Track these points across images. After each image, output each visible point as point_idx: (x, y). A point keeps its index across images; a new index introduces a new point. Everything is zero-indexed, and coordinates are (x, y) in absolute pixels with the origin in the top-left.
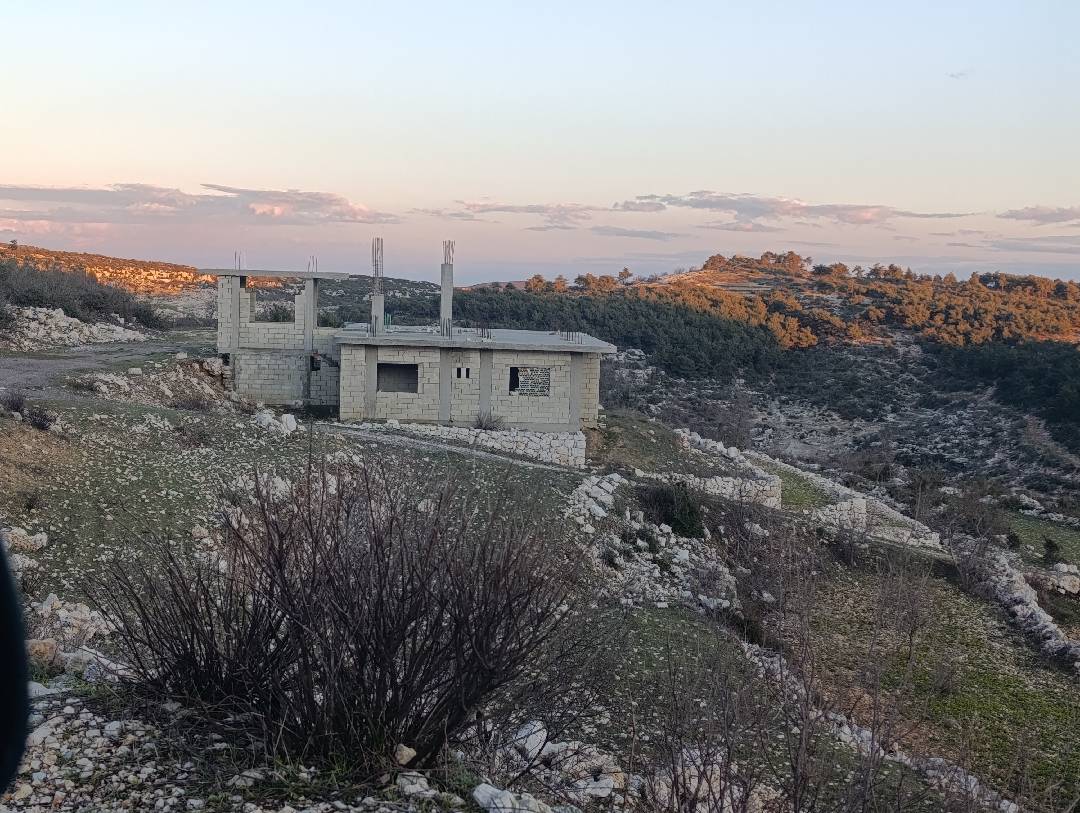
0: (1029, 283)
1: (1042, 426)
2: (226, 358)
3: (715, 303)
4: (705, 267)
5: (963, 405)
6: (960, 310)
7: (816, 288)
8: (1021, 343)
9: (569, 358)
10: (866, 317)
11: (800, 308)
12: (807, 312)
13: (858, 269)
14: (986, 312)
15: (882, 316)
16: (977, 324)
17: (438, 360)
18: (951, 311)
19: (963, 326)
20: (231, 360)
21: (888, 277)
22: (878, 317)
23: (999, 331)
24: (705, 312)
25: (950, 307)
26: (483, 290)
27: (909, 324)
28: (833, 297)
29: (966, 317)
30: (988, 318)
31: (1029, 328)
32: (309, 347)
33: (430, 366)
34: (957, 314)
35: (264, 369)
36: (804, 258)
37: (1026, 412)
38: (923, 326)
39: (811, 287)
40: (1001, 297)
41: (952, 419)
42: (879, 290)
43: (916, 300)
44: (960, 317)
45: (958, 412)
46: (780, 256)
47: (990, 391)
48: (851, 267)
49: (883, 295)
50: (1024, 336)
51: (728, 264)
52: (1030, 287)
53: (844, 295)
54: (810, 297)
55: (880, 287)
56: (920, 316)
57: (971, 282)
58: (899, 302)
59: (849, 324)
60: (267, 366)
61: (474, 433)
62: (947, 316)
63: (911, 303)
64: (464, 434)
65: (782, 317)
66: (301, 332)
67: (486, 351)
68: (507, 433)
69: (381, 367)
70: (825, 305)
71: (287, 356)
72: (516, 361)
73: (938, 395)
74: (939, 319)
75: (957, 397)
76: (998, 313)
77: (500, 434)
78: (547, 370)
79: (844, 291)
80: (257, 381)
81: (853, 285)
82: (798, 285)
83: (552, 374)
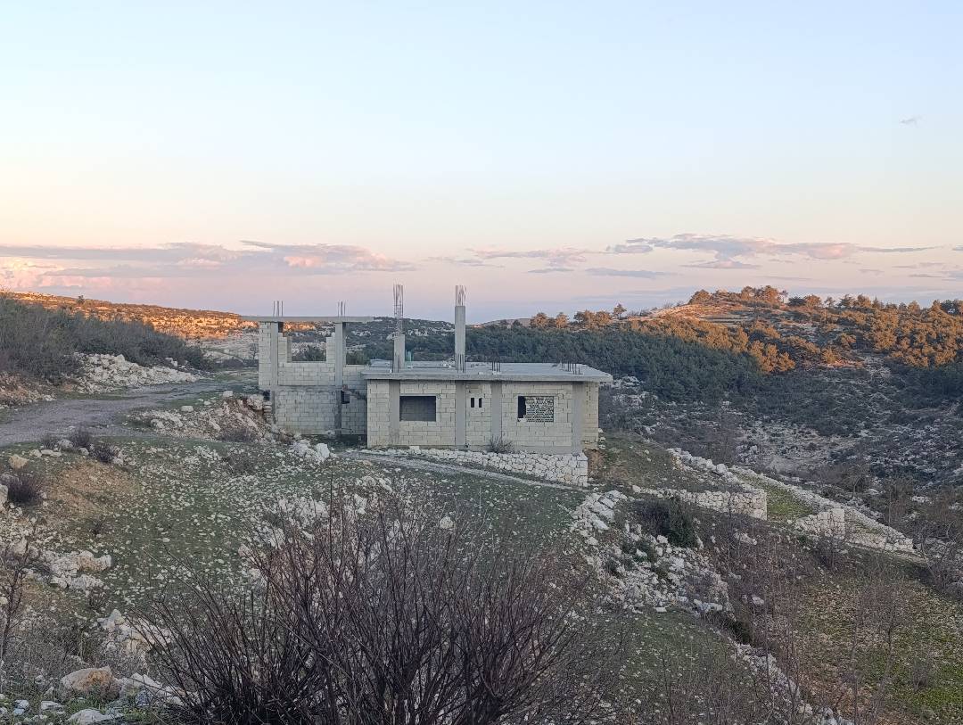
2: (266, 395)
3: (701, 334)
4: (691, 302)
5: (931, 421)
6: (924, 334)
7: (792, 319)
9: (570, 387)
10: (838, 343)
11: (778, 336)
12: (784, 339)
13: (830, 299)
14: (948, 336)
15: (853, 341)
16: (939, 347)
17: (454, 391)
18: (916, 336)
19: (927, 349)
20: (271, 396)
21: (857, 306)
22: (849, 343)
23: (960, 353)
24: (692, 342)
25: (914, 332)
26: (492, 327)
27: (878, 348)
28: (808, 327)
29: (929, 341)
30: (950, 342)
32: (339, 383)
33: (447, 398)
34: (921, 338)
35: (300, 403)
36: (780, 291)
38: (892, 350)
39: (788, 317)
41: (920, 433)
42: (849, 318)
43: (883, 326)
44: (924, 341)
45: (926, 427)
46: (759, 290)
47: (954, 407)
48: (823, 298)
49: (854, 323)
51: (712, 298)
53: (818, 324)
54: (787, 327)
55: (850, 316)
56: (888, 341)
57: (933, 309)
58: (868, 329)
59: (823, 350)
60: (302, 401)
61: (487, 456)
62: (913, 340)
63: (879, 330)
64: (478, 457)
65: (762, 344)
66: (332, 370)
67: (496, 383)
68: (517, 456)
69: (403, 399)
70: (802, 334)
71: (320, 392)
72: (523, 391)
73: (907, 412)
74: (905, 344)
75: (923, 413)
76: (958, 337)
77: (510, 456)
78: (551, 399)
79: (818, 320)
80: (294, 415)
81: (826, 314)
82: (776, 315)
83: (556, 402)
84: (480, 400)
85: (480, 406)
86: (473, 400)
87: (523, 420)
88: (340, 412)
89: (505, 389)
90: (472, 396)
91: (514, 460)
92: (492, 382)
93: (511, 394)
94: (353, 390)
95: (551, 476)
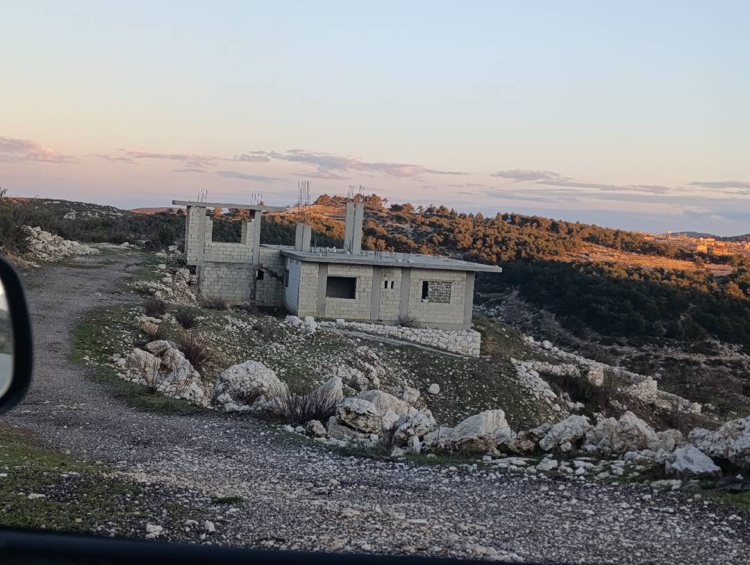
0: (535, 221)
1: (553, 317)
2: (193, 270)
3: (329, 228)
4: (316, 203)
5: (499, 302)
6: (493, 238)
7: (395, 220)
8: (534, 261)
9: (465, 276)
10: (431, 241)
11: (386, 233)
12: (391, 236)
13: (420, 207)
14: (510, 239)
15: (441, 240)
16: (504, 248)
17: (372, 275)
18: (487, 239)
19: (496, 249)
20: (197, 270)
21: (439, 214)
22: (439, 241)
23: (519, 252)
24: (322, 233)
25: (485, 235)
27: (460, 246)
28: (406, 226)
29: (497, 242)
30: (512, 244)
31: (538, 252)
32: (256, 262)
33: (365, 279)
34: (491, 240)
35: (222, 278)
36: (382, 199)
37: (541, 308)
38: (469, 248)
39: (391, 220)
40: (517, 229)
41: (493, 312)
42: (438, 223)
43: (463, 230)
44: (492, 242)
45: (497, 307)
46: (367, 197)
47: (516, 293)
48: (415, 206)
49: (440, 226)
50: (535, 257)
51: (332, 201)
52: (535, 224)
53: (414, 225)
54: (392, 226)
55: (438, 220)
56: (467, 242)
57: (497, 219)
58: (452, 231)
59: (420, 245)
60: (224, 276)
61: (401, 330)
62: (485, 242)
63: (460, 232)
64: (394, 330)
65: (375, 239)
66: (250, 250)
67: (406, 269)
68: (425, 331)
69: (330, 279)
70: (402, 232)
71: (239, 269)
72: (427, 276)
73: (481, 295)
74: (479, 243)
75: (493, 297)
76: (517, 241)
77: (420, 330)
78: (449, 284)
79: (415, 223)
80: (216, 287)
81: (420, 219)
82: (383, 217)
83: (453, 287)
84: (393, 282)
85: (392, 287)
86: (386, 282)
87: (426, 301)
88: (255, 286)
89: (414, 274)
90: (386, 279)
91: (422, 334)
92: (403, 268)
93: (417, 278)
94: (267, 269)
95: (451, 348)
